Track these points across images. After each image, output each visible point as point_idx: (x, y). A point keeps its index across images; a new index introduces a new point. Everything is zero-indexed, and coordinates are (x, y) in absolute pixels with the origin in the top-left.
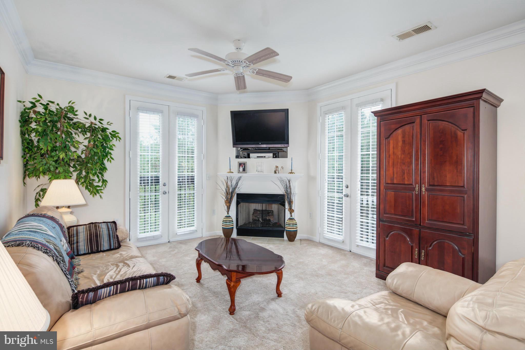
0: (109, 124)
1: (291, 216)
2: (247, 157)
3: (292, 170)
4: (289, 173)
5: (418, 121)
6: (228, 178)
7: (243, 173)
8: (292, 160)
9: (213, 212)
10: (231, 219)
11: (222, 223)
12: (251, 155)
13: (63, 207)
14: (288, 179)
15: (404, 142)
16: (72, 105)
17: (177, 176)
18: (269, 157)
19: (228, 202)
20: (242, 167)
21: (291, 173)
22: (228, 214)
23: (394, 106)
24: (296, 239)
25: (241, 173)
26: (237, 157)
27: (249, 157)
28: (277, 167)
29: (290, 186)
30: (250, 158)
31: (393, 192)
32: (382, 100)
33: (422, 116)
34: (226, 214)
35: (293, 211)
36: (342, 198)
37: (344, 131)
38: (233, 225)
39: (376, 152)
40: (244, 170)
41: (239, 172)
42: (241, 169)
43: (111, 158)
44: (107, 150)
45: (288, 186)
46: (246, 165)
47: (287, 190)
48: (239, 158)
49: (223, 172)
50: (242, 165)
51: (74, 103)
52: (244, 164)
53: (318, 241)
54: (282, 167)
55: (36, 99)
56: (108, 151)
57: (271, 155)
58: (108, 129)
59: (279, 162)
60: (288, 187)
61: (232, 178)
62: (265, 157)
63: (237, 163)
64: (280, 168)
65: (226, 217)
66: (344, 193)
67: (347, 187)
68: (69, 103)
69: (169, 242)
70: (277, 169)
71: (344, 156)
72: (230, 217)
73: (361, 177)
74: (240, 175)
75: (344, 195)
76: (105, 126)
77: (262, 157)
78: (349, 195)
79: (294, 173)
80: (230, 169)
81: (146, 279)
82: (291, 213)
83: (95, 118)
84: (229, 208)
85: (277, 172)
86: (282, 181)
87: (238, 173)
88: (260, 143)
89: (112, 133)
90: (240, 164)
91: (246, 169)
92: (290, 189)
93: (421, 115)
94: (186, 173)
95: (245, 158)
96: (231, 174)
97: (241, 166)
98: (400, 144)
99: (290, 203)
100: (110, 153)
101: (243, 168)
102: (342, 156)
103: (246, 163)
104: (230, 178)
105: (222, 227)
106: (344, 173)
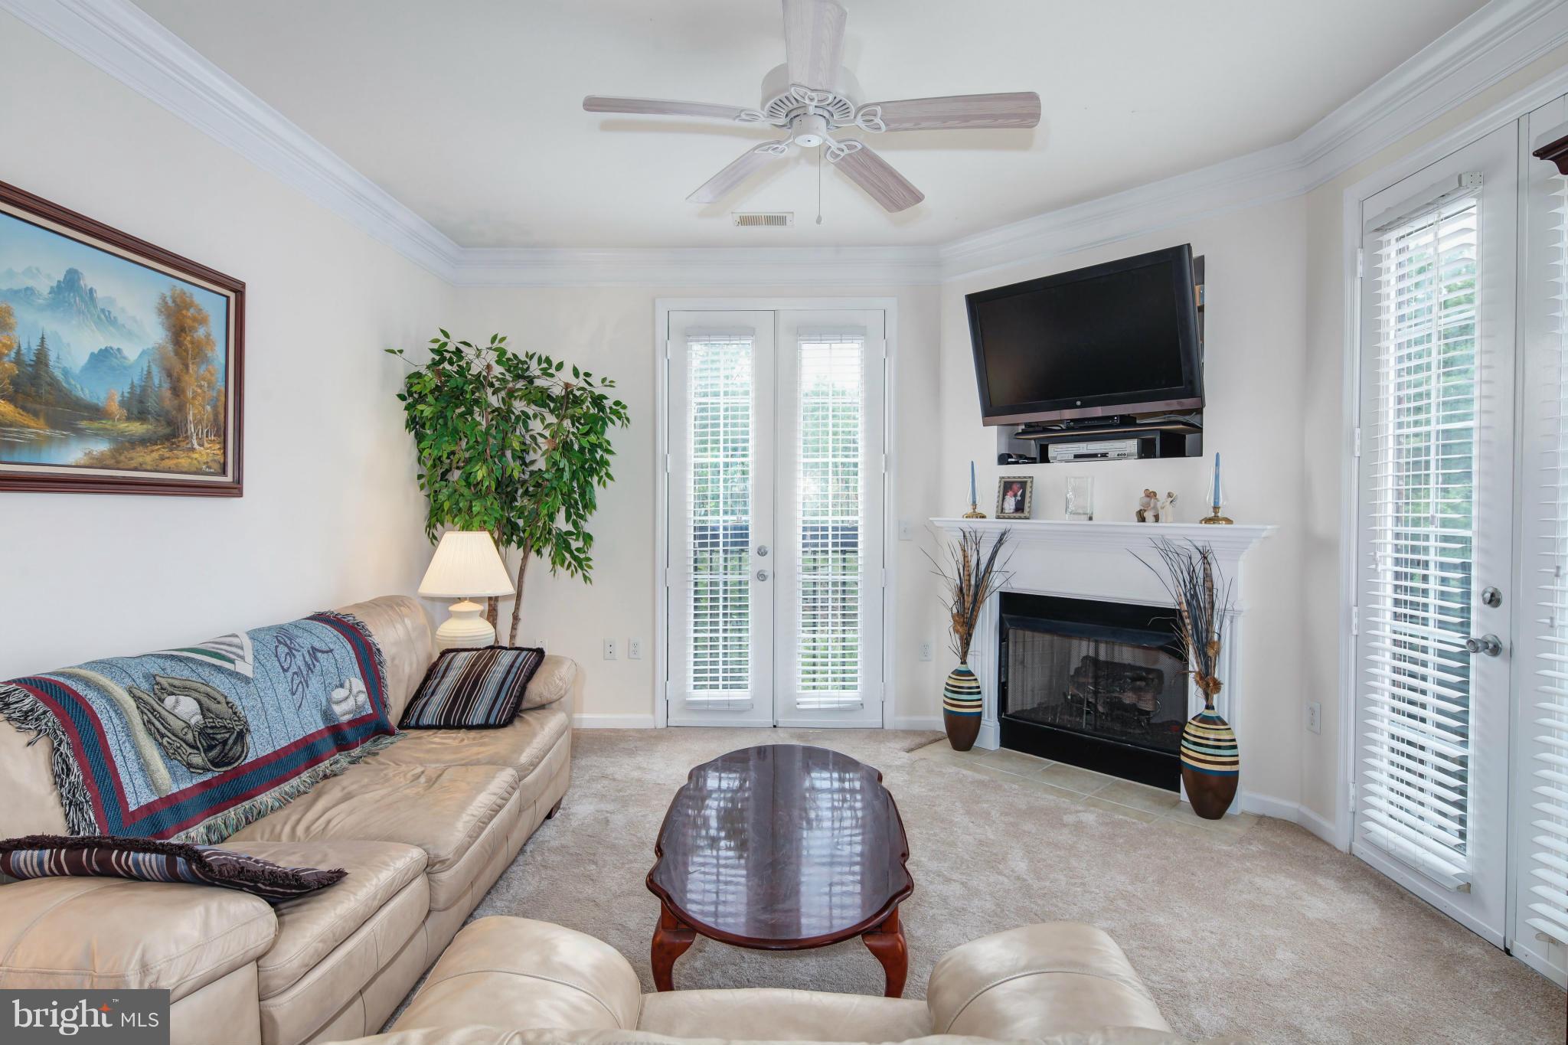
0: (607, 383)
1: (1209, 707)
2: (1038, 459)
3: (1216, 508)
4: (1201, 522)
6: (967, 535)
7: (1015, 518)
8: (1217, 464)
9: (922, 650)
10: (974, 684)
11: (943, 691)
12: (1053, 450)
13: (465, 599)
14: (1199, 545)
16: (502, 345)
17: (800, 524)
18: (1121, 456)
19: (965, 623)
20: (1015, 495)
21: (1214, 520)
22: (964, 662)
24: (1229, 811)
25: (1009, 518)
26: (1003, 459)
27: (1044, 458)
28: (1151, 495)
29: (1208, 577)
30: (1048, 461)
34: (956, 664)
35: (1217, 685)
36: (1463, 657)
38: (980, 706)
40: (1020, 507)
41: (1001, 514)
42: (1010, 503)
43: (608, 475)
44: (600, 452)
45: (1201, 575)
46: (1028, 490)
47: (1194, 596)
48: (1009, 463)
49: (954, 515)
50: (1015, 487)
51: (503, 339)
52: (1023, 484)
53: (1342, 844)
54: (1170, 495)
55: (439, 341)
56: (602, 456)
57: (1132, 445)
58: (606, 398)
59: (1163, 472)
60: (1200, 581)
61: (979, 535)
62: (1104, 455)
63: (998, 480)
64: (1162, 496)
65: (958, 673)
66: (1475, 634)
67: (1492, 601)
68: (492, 342)
69: (775, 726)
70: (1152, 505)
71: (1476, 436)
72: (969, 673)
74: (1004, 524)
75: (1478, 642)
76: (597, 392)
77: (1093, 456)
78: (1505, 644)
79: (1229, 521)
80: (974, 504)
81: (136, 854)
82: (1207, 697)
83: (576, 373)
84: (966, 642)
85: (1149, 515)
86: (1167, 551)
87: (998, 517)
88: (1079, 403)
89: (614, 407)
90: (1007, 486)
91: (1027, 505)
92: (1211, 590)
94: (830, 518)
95: (1033, 461)
96: (976, 523)
97: (1010, 493)
99: (1208, 650)
100: (607, 463)
101: (1019, 498)
102: (1468, 432)
103: (1029, 480)
104: (973, 534)
105: (945, 710)
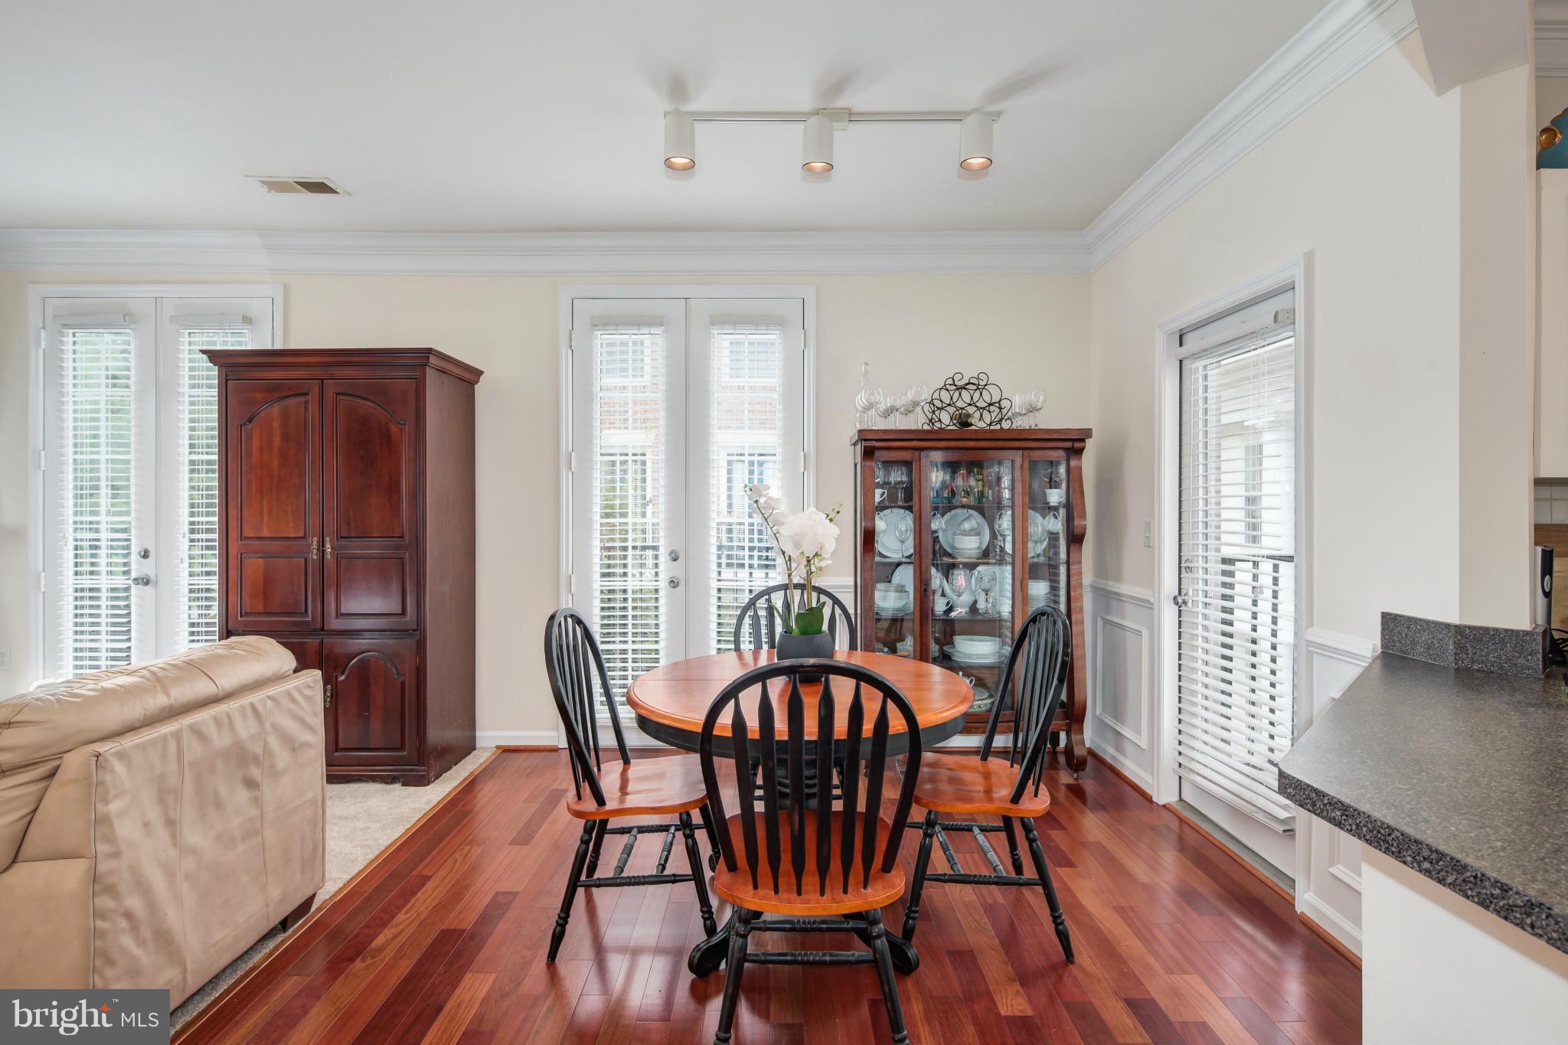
5: (316, 390)
15: (285, 437)
23: (278, 346)
31: (261, 560)
32: (247, 320)
33: (325, 381)
36: (127, 589)
37: (133, 388)
39: (215, 457)
66: (134, 575)
67: (145, 555)
71: (133, 464)
73: (192, 523)
75: (135, 579)
78: (153, 577)
93: (323, 380)
98: (277, 441)
102: (128, 462)
106: (133, 514)
